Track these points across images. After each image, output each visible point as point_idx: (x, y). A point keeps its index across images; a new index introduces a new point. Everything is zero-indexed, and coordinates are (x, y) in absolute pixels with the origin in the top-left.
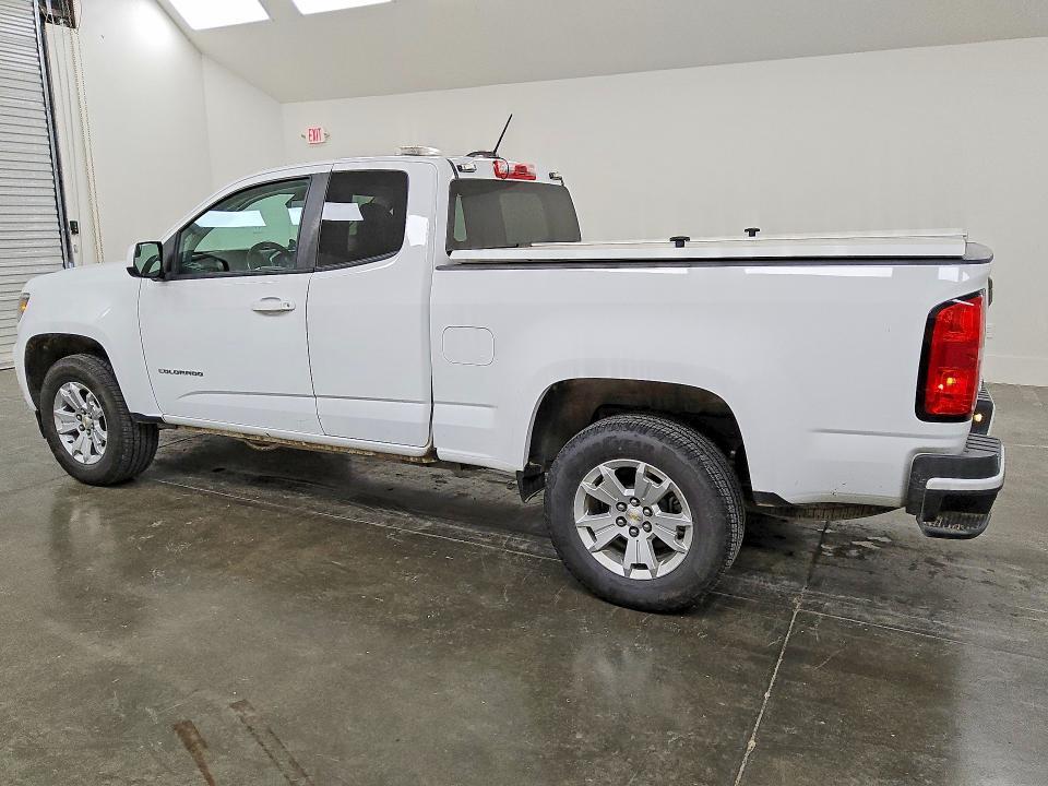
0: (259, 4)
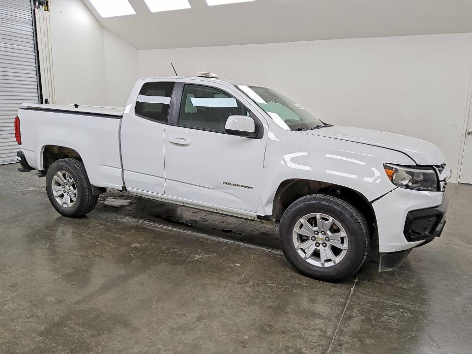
0: (128, 2)
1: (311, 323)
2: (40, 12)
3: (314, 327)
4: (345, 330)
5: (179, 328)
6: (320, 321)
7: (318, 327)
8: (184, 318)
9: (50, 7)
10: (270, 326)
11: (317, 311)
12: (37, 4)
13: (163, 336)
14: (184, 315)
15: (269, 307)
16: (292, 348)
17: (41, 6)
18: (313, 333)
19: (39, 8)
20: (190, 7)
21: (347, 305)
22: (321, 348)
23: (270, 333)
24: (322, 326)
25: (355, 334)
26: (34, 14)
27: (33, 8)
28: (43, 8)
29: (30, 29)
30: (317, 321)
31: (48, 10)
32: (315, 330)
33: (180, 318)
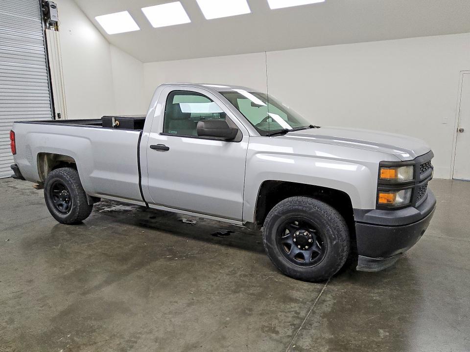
1: (288, 306)
2: (51, 32)
3: (289, 310)
4: (317, 311)
5: (170, 313)
6: (296, 305)
7: (293, 309)
8: (176, 304)
9: (59, 28)
10: (251, 310)
11: (294, 297)
12: (48, 25)
13: (156, 319)
14: (177, 302)
15: (252, 294)
16: (267, 327)
17: (51, 27)
18: (289, 315)
19: (49, 28)
20: (189, 21)
21: (322, 291)
22: (293, 327)
23: (250, 315)
24: (297, 309)
25: (325, 315)
26: (45, 34)
27: (44, 29)
28: (53, 28)
29: (41, 48)
30: (293, 305)
31: (58, 31)
32: (290, 312)
33: (172, 305)
